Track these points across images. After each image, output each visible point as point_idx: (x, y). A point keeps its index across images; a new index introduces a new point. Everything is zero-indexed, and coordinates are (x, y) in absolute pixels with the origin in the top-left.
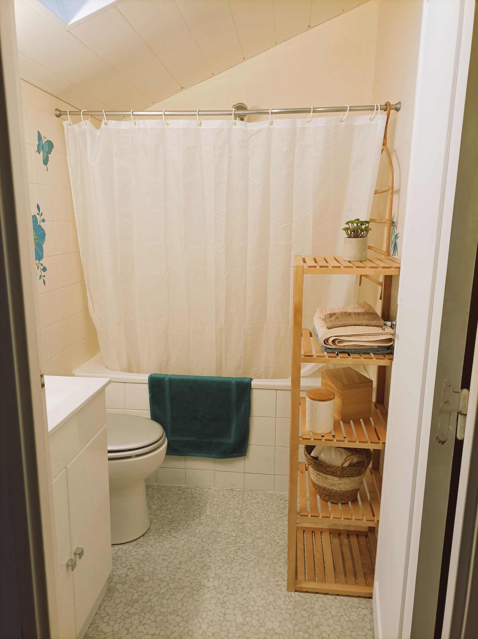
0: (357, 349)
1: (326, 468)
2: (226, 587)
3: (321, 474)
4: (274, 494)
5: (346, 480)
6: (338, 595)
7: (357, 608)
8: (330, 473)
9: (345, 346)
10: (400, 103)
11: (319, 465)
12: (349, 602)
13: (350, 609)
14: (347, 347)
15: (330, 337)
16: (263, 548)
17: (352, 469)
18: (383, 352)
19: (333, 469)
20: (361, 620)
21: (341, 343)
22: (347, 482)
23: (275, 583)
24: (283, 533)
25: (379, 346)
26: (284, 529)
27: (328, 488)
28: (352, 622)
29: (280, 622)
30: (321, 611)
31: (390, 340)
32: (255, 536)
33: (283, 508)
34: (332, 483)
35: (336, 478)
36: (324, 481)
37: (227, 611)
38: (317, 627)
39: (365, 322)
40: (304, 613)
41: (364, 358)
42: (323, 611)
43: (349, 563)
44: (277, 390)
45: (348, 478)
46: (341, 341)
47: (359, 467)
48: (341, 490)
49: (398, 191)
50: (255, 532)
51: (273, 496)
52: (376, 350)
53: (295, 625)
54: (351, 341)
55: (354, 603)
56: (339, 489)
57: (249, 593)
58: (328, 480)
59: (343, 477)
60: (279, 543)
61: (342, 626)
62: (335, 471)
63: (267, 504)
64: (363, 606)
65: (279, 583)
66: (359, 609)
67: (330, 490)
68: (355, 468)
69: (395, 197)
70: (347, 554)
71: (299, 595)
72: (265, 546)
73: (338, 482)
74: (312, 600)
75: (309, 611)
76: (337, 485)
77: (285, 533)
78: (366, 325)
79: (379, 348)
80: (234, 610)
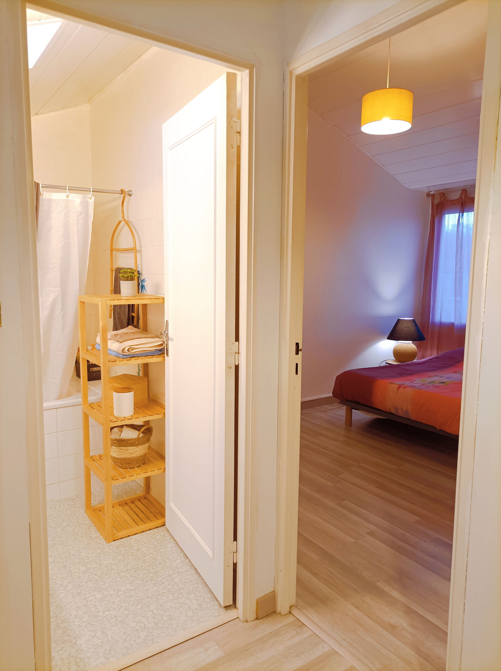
0: (142, 353)
1: (127, 442)
2: (60, 559)
3: (123, 448)
4: (61, 499)
5: (141, 447)
6: (143, 532)
7: (158, 533)
8: (130, 445)
9: (135, 352)
10: (131, 191)
11: (121, 442)
12: (152, 532)
13: (154, 535)
14: (137, 352)
15: (125, 347)
16: (74, 529)
17: (144, 438)
18: (158, 353)
19: (133, 441)
20: (163, 537)
21: (133, 350)
22: (141, 449)
23: (96, 543)
24: (84, 517)
25: (155, 350)
26: (83, 515)
27: (129, 457)
28: (159, 540)
29: (113, 559)
30: (137, 543)
31: (162, 345)
32: (62, 526)
33: (73, 505)
34: (131, 452)
35: (134, 448)
36: (125, 453)
37: (70, 569)
38: (138, 550)
39: (144, 336)
40: (126, 548)
41: (149, 358)
42: (138, 543)
43: (141, 515)
44: (57, 408)
45: (142, 445)
46: (133, 349)
47: (149, 436)
48: (137, 456)
49: (140, 251)
50: (61, 524)
51: (61, 500)
52: (154, 353)
53: (123, 556)
54: (139, 348)
55: (154, 532)
56: (135, 456)
57: (80, 555)
58: (129, 451)
59: (139, 445)
60: (84, 523)
61: (153, 544)
62: (133, 442)
63: (59, 506)
64: (161, 531)
65: (98, 542)
66: (159, 533)
67: (130, 458)
68: (146, 437)
69: (138, 254)
70: (137, 511)
71: (117, 542)
72: (75, 528)
73: (136, 450)
74: (127, 540)
75: (129, 546)
76: (134, 453)
77: (86, 517)
78: (145, 338)
79: (156, 350)
80: (75, 566)
